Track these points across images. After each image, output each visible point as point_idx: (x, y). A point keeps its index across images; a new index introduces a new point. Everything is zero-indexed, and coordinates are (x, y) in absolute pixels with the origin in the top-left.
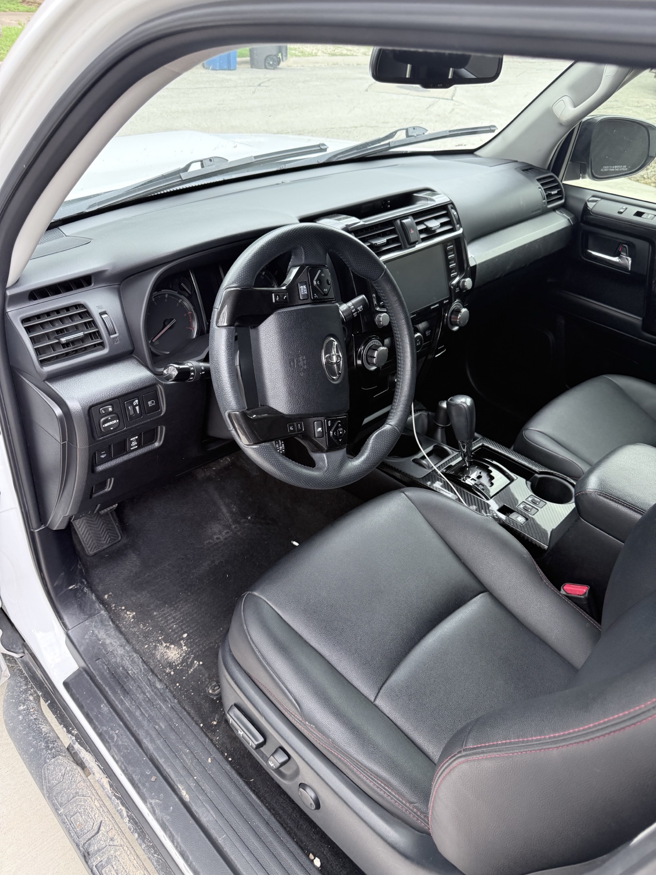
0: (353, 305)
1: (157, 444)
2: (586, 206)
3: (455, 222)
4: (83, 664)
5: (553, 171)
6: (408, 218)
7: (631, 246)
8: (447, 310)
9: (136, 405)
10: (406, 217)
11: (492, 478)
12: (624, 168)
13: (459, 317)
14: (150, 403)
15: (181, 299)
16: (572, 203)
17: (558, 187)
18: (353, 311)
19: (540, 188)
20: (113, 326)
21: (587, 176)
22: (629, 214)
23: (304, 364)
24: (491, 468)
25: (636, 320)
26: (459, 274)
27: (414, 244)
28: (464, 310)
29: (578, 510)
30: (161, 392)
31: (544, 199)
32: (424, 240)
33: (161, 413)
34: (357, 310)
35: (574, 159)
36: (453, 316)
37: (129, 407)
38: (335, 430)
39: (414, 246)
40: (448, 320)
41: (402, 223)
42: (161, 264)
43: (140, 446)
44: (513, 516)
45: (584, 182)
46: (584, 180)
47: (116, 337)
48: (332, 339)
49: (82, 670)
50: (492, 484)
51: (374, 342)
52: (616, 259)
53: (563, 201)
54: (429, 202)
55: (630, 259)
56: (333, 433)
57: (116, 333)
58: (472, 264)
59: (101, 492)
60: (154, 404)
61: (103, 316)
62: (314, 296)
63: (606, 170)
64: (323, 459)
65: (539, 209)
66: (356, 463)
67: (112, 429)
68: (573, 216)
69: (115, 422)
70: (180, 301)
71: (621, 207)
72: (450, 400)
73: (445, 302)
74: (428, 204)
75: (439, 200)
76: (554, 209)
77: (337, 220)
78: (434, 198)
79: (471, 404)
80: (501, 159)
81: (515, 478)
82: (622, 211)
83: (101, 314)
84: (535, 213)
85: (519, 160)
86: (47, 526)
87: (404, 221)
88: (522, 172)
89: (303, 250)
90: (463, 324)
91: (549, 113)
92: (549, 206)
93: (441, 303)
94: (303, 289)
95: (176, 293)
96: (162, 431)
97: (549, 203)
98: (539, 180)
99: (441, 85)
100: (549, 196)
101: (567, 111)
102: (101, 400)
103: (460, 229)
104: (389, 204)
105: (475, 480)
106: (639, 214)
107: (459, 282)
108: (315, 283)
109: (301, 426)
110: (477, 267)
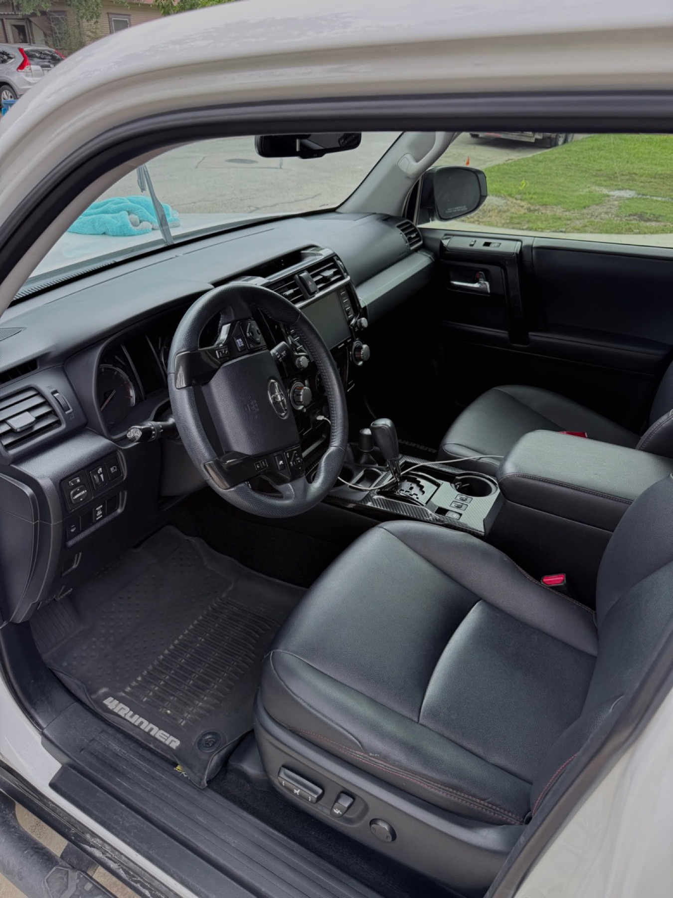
0: (277, 351)
1: (119, 511)
2: (442, 244)
3: (342, 271)
4: (66, 760)
5: (408, 218)
6: (303, 272)
7: (486, 272)
8: (350, 349)
9: (101, 473)
10: (302, 271)
11: (421, 487)
12: (464, 208)
13: (362, 353)
14: (112, 469)
15: (116, 370)
16: (429, 243)
17: (415, 230)
18: (278, 357)
19: (401, 233)
20: (66, 403)
21: (435, 218)
22: (479, 245)
23: (256, 407)
24: (418, 479)
25: (503, 334)
26: (355, 316)
27: (313, 294)
28: (365, 346)
29: (503, 494)
30: (121, 457)
31: (407, 243)
32: (321, 289)
33: (123, 478)
34: (281, 356)
35: (422, 205)
36: (356, 353)
37: (95, 477)
38: (294, 460)
39: (314, 296)
40: (353, 356)
41: (300, 278)
42: (102, 340)
43: (104, 515)
44: (449, 515)
45: (435, 224)
46: (434, 222)
47: (70, 413)
48: (272, 381)
49: (67, 766)
50: (423, 492)
51: (298, 384)
52: (476, 285)
53: (421, 243)
54: (317, 257)
55: (487, 283)
56: (293, 463)
57: (69, 409)
58: (362, 306)
59: (69, 570)
60: (116, 470)
61: (56, 395)
62: (250, 346)
63: (450, 212)
64: (289, 488)
65: (404, 252)
66: (317, 485)
67: (81, 499)
68: (432, 254)
69: (83, 492)
70: (116, 373)
71: (470, 241)
72: (373, 424)
73: (348, 341)
74: (316, 259)
75: (325, 253)
76: (416, 250)
77: (244, 281)
78: (321, 252)
79: (392, 425)
80: (361, 212)
81: (441, 483)
82: (472, 243)
83: (53, 393)
84: (402, 255)
85: (377, 212)
86: (10, 620)
87: (302, 275)
88: (384, 222)
89: (232, 309)
90: (366, 358)
91: (396, 169)
92: (412, 248)
93: (345, 342)
94: (239, 342)
95: (111, 366)
96: (124, 497)
97: (411, 245)
98: (399, 227)
99: (316, 155)
100: (410, 239)
101: (412, 166)
102: (68, 474)
103: (347, 277)
104: (283, 262)
105: (409, 492)
106: (487, 244)
107: (356, 322)
108: (248, 335)
109: (265, 463)
110: (367, 308)
